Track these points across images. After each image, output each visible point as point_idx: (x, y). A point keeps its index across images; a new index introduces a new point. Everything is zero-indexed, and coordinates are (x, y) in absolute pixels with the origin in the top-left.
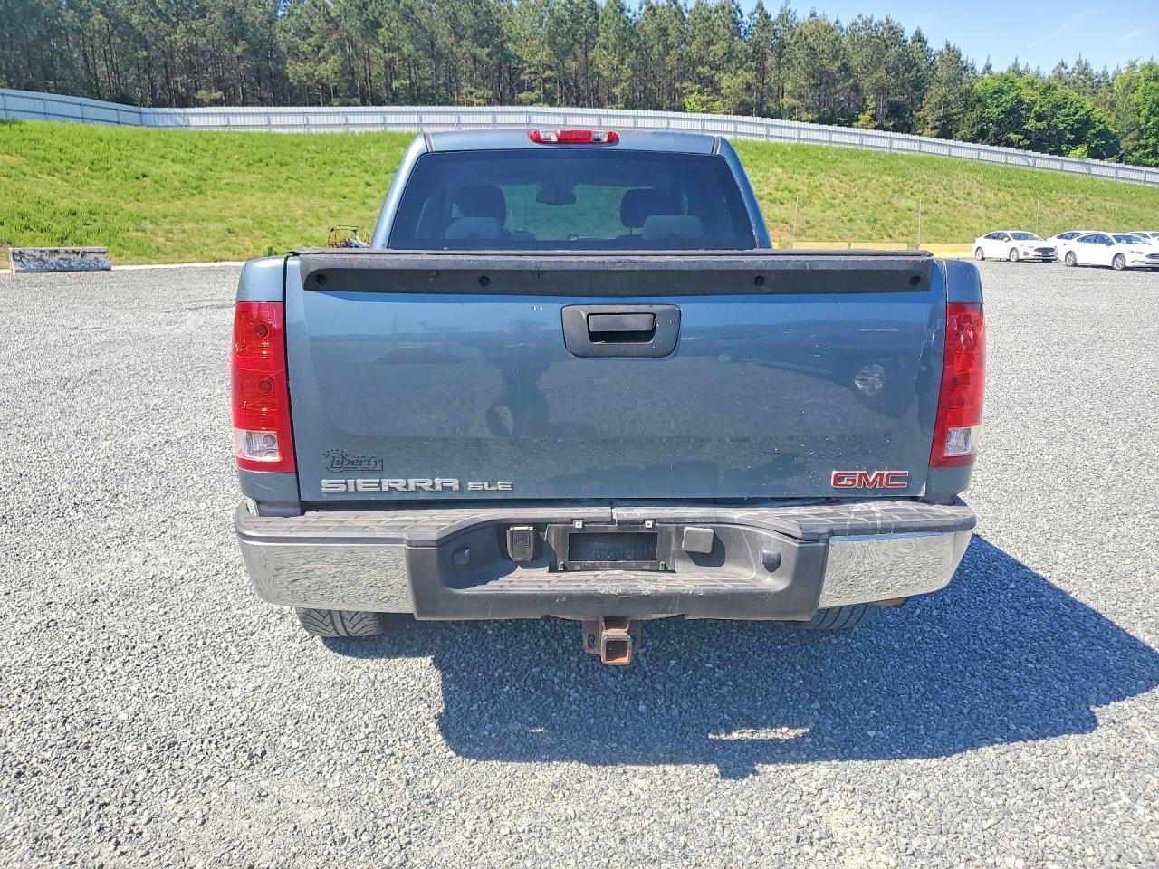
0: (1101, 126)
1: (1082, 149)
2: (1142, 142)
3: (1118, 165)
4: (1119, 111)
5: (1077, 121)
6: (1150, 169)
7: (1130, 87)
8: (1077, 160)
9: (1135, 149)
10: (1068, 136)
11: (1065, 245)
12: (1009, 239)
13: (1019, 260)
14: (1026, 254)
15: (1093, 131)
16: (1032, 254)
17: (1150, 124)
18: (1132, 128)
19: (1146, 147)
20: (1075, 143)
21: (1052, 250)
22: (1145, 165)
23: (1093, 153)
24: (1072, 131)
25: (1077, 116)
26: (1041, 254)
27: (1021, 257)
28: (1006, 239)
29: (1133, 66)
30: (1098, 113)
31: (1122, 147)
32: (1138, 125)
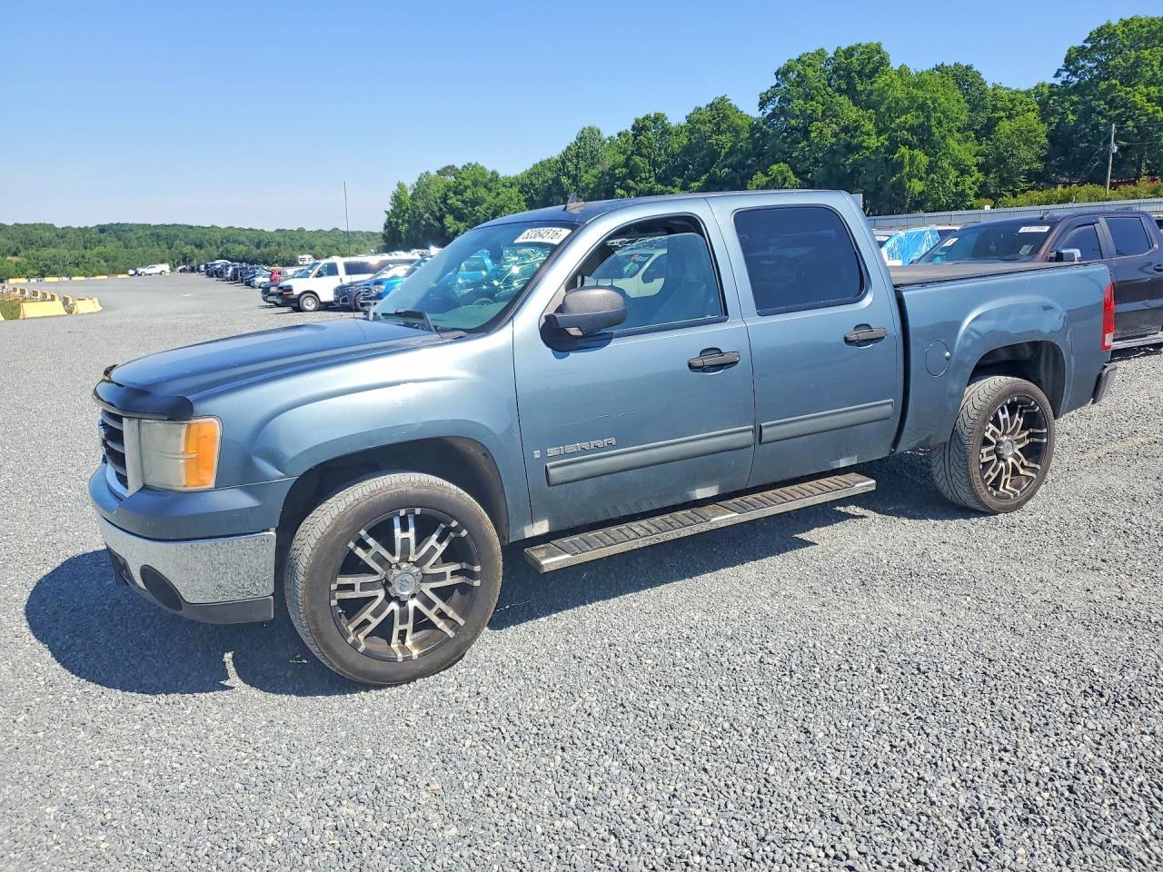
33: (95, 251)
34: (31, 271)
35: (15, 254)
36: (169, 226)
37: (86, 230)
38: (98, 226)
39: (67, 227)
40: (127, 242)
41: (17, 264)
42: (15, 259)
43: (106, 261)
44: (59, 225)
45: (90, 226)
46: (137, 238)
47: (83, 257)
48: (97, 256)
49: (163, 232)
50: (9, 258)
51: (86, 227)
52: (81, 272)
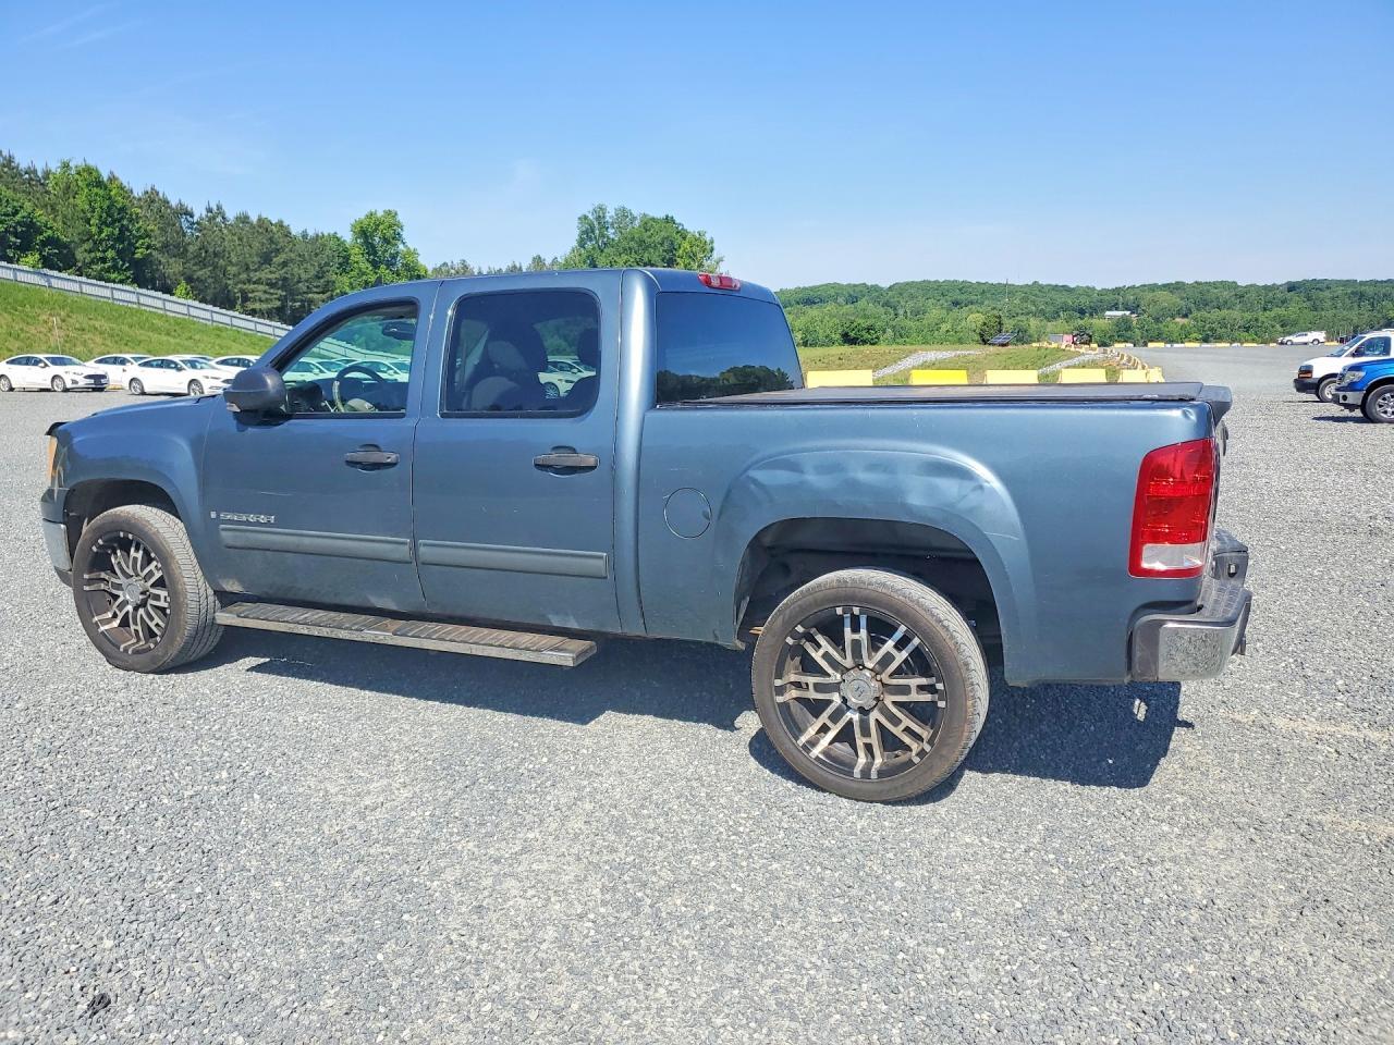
0: (50, 232)
1: (32, 258)
2: (99, 255)
3: (80, 279)
4: (65, 216)
5: (18, 223)
6: (116, 286)
7: (69, 190)
8: (31, 270)
9: (92, 262)
10: (13, 239)
11: (124, 371)
12: (46, 365)
13: (66, 390)
14: (74, 382)
15: (41, 237)
16: (82, 382)
17: (103, 235)
18: (85, 238)
19: (104, 260)
20: (25, 248)
21: (104, 377)
22: (108, 280)
23: (47, 262)
24: (16, 235)
25: (18, 218)
26: (92, 381)
27: (69, 385)
28: (42, 365)
29: (66, 166)
30: (41, 217)
31: (78, 257)
32: (91, 236)
33: (1272, 314)
34: (1194, 335)
35: (1186, 316)
36: (1382, 282)
37: (1273, 288)
38: (1288, 283)
39: (1251, 285)
40: (1318, 303)
41: (1183, 327)
42: (1185, 321)
43: (1282, 326)
44: (1242, 283)
45: (1279, 283)
46: (1333, 299)
47: (1257, 320)
48: (1274, 318)
49: (1370, 291)
50: (1178, 320)
51: (1274, 284)
52: (1250, 338)
